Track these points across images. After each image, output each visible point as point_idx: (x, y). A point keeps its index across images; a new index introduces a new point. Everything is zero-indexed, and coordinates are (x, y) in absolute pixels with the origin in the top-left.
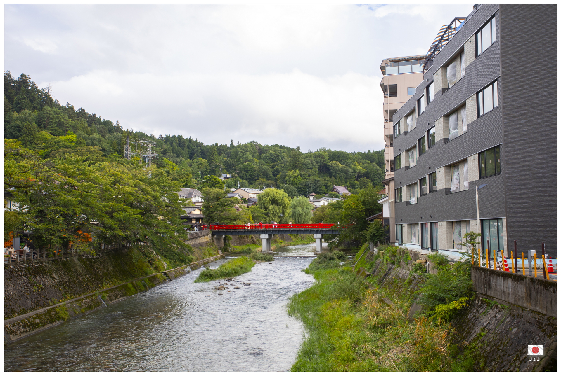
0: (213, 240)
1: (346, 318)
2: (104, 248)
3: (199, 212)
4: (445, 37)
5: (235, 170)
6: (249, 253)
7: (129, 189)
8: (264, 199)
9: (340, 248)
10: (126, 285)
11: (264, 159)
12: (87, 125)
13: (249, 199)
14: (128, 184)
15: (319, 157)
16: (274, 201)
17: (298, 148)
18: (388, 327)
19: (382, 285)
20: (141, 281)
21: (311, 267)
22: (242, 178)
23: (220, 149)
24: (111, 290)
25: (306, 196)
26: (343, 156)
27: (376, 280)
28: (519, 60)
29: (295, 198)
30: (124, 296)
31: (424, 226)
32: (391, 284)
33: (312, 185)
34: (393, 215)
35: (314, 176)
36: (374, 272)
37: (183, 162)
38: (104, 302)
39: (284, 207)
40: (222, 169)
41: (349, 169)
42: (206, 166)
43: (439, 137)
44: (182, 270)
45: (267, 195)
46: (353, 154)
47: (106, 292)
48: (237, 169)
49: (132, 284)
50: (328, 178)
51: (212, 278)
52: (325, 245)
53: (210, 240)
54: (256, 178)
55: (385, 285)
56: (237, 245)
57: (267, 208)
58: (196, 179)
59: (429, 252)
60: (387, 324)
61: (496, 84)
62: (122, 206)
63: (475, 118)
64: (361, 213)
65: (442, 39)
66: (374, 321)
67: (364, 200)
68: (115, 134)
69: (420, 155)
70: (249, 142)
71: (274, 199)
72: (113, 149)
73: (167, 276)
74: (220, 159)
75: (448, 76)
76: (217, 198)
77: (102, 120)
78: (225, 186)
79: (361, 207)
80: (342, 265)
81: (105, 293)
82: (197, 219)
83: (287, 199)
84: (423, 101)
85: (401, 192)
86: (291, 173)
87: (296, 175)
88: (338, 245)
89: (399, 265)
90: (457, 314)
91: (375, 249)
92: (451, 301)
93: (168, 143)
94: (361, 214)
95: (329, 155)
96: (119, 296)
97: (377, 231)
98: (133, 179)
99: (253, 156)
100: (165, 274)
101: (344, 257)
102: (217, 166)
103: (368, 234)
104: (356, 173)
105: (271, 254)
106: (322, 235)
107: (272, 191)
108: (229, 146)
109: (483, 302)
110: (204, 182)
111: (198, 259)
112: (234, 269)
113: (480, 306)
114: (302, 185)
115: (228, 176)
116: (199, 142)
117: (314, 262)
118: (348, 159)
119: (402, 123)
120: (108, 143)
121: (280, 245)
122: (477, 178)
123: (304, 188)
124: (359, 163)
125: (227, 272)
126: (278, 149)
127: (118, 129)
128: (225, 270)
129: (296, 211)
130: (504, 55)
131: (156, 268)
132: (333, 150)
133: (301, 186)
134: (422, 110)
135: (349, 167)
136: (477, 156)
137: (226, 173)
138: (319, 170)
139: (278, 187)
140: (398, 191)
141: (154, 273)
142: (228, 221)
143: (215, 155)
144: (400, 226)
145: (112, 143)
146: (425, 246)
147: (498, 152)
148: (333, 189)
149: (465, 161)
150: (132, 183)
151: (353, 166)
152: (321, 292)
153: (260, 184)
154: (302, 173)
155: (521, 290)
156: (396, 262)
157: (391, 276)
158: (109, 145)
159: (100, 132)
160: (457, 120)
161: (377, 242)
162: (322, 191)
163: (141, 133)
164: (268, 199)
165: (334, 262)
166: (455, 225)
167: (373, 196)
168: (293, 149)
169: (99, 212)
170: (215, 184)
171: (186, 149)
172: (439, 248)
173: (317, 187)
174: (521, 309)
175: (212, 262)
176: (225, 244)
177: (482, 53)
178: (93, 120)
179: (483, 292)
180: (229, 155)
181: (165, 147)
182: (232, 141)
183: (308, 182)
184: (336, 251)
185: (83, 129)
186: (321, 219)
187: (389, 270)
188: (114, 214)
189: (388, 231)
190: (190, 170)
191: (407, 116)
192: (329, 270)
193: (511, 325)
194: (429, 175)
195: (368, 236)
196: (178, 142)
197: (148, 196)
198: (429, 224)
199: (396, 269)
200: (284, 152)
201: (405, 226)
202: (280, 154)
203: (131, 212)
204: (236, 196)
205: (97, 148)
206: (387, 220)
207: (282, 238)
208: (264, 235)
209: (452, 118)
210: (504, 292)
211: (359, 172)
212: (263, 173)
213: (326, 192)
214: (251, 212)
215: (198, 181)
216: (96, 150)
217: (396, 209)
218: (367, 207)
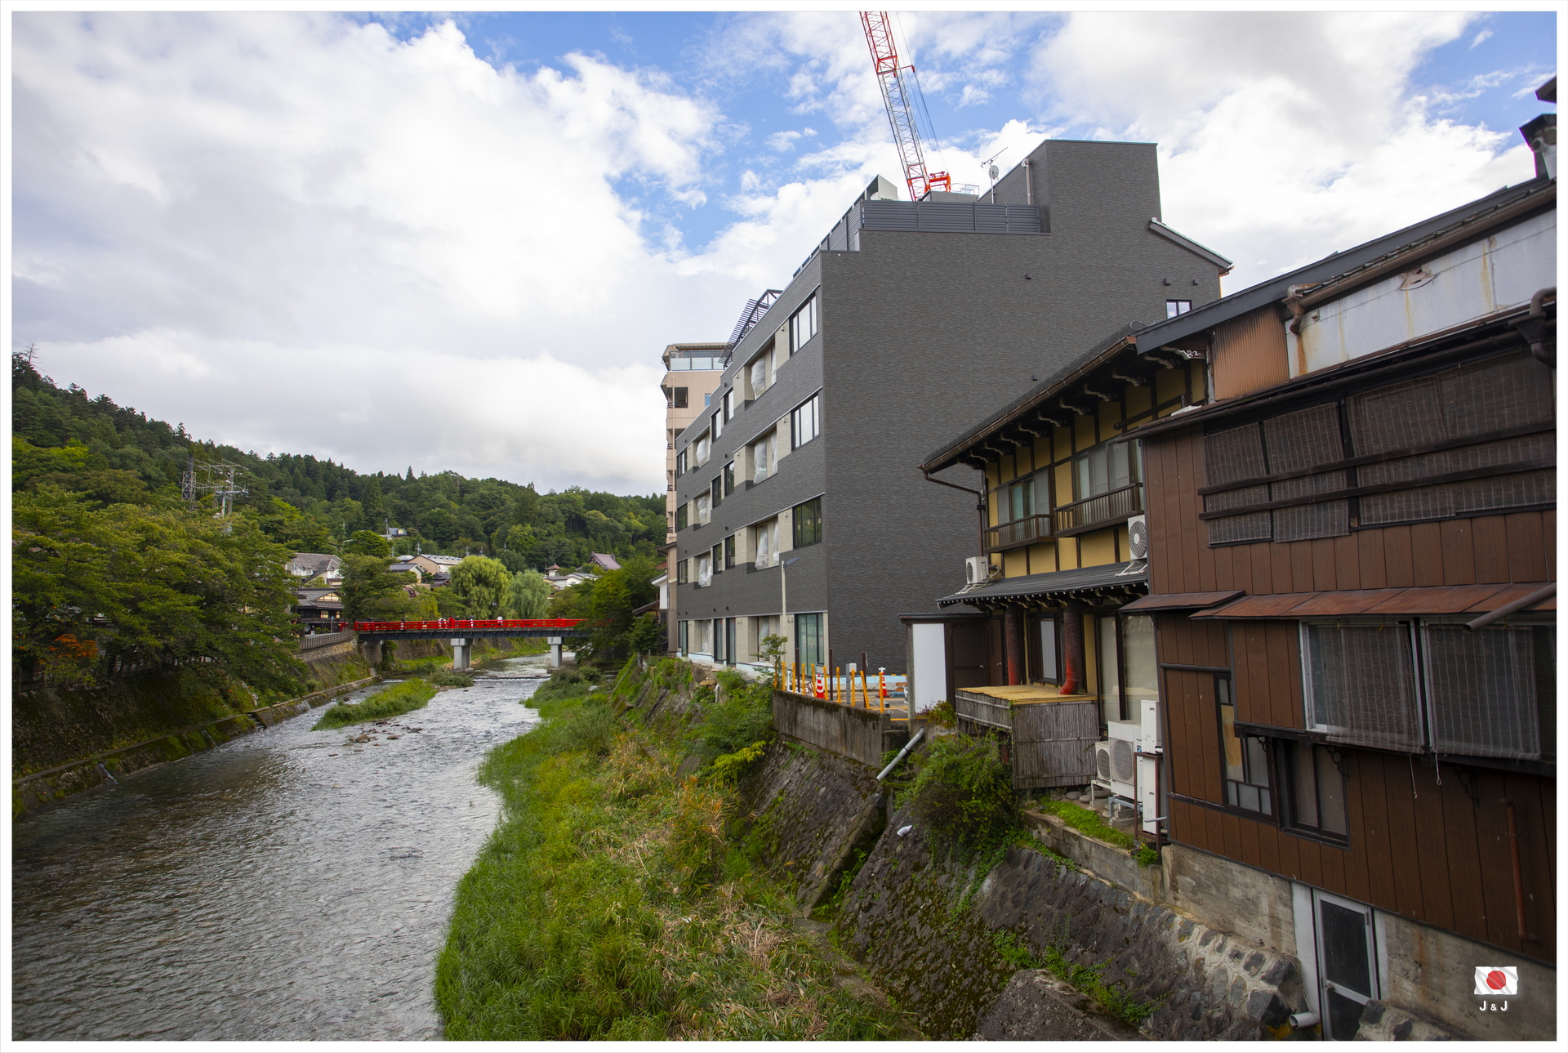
0: (360, 650)
1: (574, 785)
2: (121, 669)
3: (336, 598)
4: (754, 319)
5: (414, 522)
6: (429, 673)
7: (176, 557)
8: (462, 575)
9: (594, 660)
10: (165, 741)
11: (468, 504)
12: (113, 429)
13: (436, 575)
14: (176, 548)
15: (568, 502)
16: (481, 579)
17: (531, 485)
18: (643, 797)
19: (648, 725)
20: (200, 732)
21: (537, 697)
22: (426, 536)
23: (387, 484)
24: (130, 752)
25: (541, 570)
26: (609, 503)
27: (640, 716)
28: (848, 366)
29: (519, 573)
30: (158, 761)
31: (718, 624)
32: (661, 721)
33: (553, 552)
34: (674, 606)
35: (558, 536)
36: (640, 701)
37: (313, 505)
38: (112, 775)
39: (499, 589)
40: (389, 520)
41: (619, 525)
42: (358, 513)
43: (739, 479)
44: (291, 706)
45: (467, 568)
46: (626, 499)
47: (117, 755)
48: (418, 520)
49: (180, 737)
50: (582, 540)
51: (349, 720)
52: (569, 655)
53: (354, 649)
54: (454, 537)
55: (653, 724)
56: (408, 658)
57: (468, 592)
58: (335, 536)
59: (722, 667)
60: (642, 790)
61: (816, 399)
62: (159, 589)
63: (788, 451)
64: (624, 601)
65: (749, 320)
66: (621, 786)
67: (629, 580)
68: (174, 448)
69: (714, 506)
70: (442, 472)
71: (480, 575)
72: (167, 476)
73: (257, 721)
74: (385, 502)
75: (753, 381)
76: (370, 573)
77: (148, 420)
78: (392, 551)
79: (624, 591)
80: (593, 692)
81: (114, 757)
82: (332, 612)
83: (505, 576)
84: (720, 417)
85: (687, 567)
86: (516, 529)
87: (526, 533)
88: (592, 656)
89: (676, 691)
90: (750, 769)
91: (644, 663)
92: (740, 747)
93: (285, 469)
94: (623, 604)
95: (585, 500)
96: (147, 763)
97: (648, 632)
98: (189, 538)
99: (449, 498)
100: (254, 715)
101: (598, 676)
102: (379, 514)
103: (632, 637)
104: (630, 531)
105: (468, 673)
106: (563, 639)
107: (481, 561)
108: (404, 477)
109: (786, 748)
110: (351, 543)
111: (326, 686)
112: (392, 704)
113: (782, 754)
114: (536, 551)
115: (401, 532)
116: (348, 470)
117: (547, 687)
118: (617, 507)
119: (690, 453)
120: (157, 465)
121: (489, 656)
122: (791, 548)
123: (539, 556)
124: (636, 514)
125: (380, 709)
126: (495, 487)
127: (181, 439)
128: (375, 706)
129: (522, 596)
130: (827, 356)
131: (236, 706)
132: (592, 491)
133: (534, 553)
134: (719, 434)
135: (619, 521)
136: (791, 511)
137: (396, 526)
138: (566, 525)
139: (492, 554)
140: (682, 565)
141: (231, 714)
142: (391, 615)
143: (377, 494)
144: (685, 624)
145: (166, 465)
146: (719, 658)
147: (819, 508)
148: (591, 559)
149: (775, 519)
150: (184, 544)
151: (626, 519)
152: (544, 739)
153: (459, 548)
154: (537, 529)
155: (835, 728)
156: (672, 685)
157: (662, 709)
158: (159, 468)
159: (140, 443)
160: (765, 452)
161: (646, 652)
162: (571, 562)
163: (231, 448)
164: (470, 575)
165: (579, 685)
166: (761, 621)
167: (644, 573)
168: (522, 488)
169: (106, 601)
170: (372, 548)
171: (322, 482)
172: (737, 661)
173: (563, 555)
174: (833, 756)
175: (355, 690)
176: (385, 658)
177: (799, 349)
178: (127, 420)
179: (787, 731)
180: (404, 495)
181: (279, 476)
182: (410, 470)
183: (546, 545)
184: (587, 668)
185: (105, 436)
186: (564, 610)
187: (662, 697)
188: (141, 605)
189: (665, 633)
190: (327, 520)
191: (697, 441)
192: (567, 701)
193: (819, 783)
194: (726, 539)
195: (632, 642)
196: (304, 467)
197: (216, 570)
198: (724, 621)
199: (671, 697)
200: (506, 492)
201: (692, 623)
202: (498, 496)
203: (177, 600)
204: (414, 569)
205: (132, 474)
206: (664, 613)
207: (495, 645)
208: (457, 640)
209: (759, 449)
210: (814, 731)
211: (636, 531)
212: (467, 528)
213: (579, 563)
214: (437, 598)
215: (340, 541)
216: (131, 477)
217: (678, 595)
218: (634, 592)
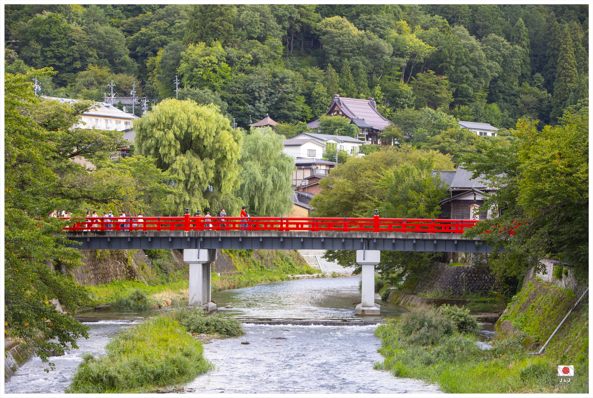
16: (190, 143)
33: (263, 94)
35: (272, 64)
39: (221, 161)
45: (166, 123)
50: (314, 72)
57: (168, 165)
71: (188, 135)
83: (231, 137)
86: (196, 51)
87: (213, 59)
104: (402, 56)
107: (184, 109)
114: (233, 92)
123: (239, 102)
124: (412, 24)
133: (231, 96)
135: (381, 36)
138: (284, 44)
154: (234, 52)
162: (296, 113)
173: (282, 100)
183: (251, 81)
208: (195, 251)
211: (413, 55)
213: (310, 116)
